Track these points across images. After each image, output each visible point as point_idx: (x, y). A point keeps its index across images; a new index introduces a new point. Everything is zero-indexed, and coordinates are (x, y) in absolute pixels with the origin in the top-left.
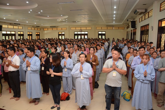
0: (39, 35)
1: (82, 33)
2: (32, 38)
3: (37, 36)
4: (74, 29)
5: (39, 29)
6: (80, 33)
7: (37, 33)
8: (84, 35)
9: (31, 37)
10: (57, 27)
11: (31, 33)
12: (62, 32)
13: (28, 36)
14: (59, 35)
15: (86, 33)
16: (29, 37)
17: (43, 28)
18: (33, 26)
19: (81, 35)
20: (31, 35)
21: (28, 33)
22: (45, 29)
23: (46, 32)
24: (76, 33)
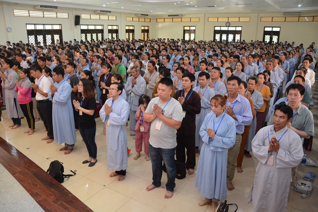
0: (147, 31)
1: (231, 29)
2: (133, 37)
3: (143, 33)
4: (216, 20)
5: (149, 20)
6: (225, 29)
7: (143, 28)
8: (235, 33)
9: (133, 35)
10: (182, 15)
11: (131, 28)
12: (190, 27)
13: (126, 32)
14: (185, 31)
15: (239, 29)
16: (129, 35)
17: (156, 18)
18: (136, 14)
19: (227, 33)
20: (133, 31)
21: (127, 28)
22: (158, 20)
23: (160, 25)
24: (217, 28)
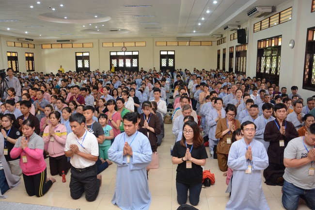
0: (32, 59)
1: (127, 54)
2: (16, 65)
3: (27, 61)
4: (111, 45)
5: (32, 46)
6: (122, 54)
7: (27, 55)
8: (132, 57)
9: (16, 63)
10: (73, 41)
11: (14, 55)
12: (83, 53)
13: (8, 60)
14: (77, 58)
15: (136, 53)
16: (11, 63)
17: (42, 44)
18: (18, 39)
19: (124, 58)
20: (16, 59)
21: (9, 54)
22: (44, 46)
23: (46, 52)
24: (113, 54)
